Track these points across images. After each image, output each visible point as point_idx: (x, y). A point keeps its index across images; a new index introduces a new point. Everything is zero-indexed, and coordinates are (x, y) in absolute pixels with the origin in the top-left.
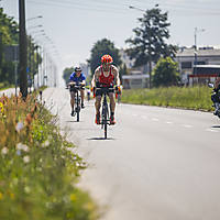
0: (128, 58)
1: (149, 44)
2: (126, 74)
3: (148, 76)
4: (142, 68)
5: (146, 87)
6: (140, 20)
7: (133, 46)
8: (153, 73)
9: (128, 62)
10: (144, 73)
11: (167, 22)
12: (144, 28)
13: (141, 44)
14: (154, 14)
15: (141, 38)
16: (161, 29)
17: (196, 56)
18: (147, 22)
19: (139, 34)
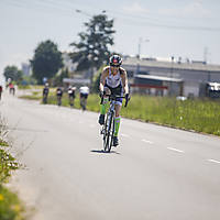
0: (71, 61)
1: (93, 49)
2: (67, 77)
3: (88, 81)
4: (84, 73)
6: (87, 24)
7: (77, 50)
8: (94, 79)
9: (70, 66)
10: (86, 78)
11: (112, 29)
12: (89, 33)
13: (84, 49)
14: (100, 20)
15: (85, 42)
16: (105, 35)
17: (139, 66)
18: (93, 27)
19: (83, 38)
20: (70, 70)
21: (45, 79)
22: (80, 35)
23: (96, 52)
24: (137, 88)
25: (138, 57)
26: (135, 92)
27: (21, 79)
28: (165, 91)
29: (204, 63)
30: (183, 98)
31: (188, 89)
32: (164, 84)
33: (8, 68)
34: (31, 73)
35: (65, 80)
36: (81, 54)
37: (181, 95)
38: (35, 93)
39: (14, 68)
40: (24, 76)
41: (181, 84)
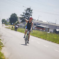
0: (20, 19)
1: (26, 17)
3: (24, 25)
4: (23, 23)
5: (23, 28)
6: (25, 10)
7: (22, 17)
9: (20, 21)
10: (23, 24)
11: (32, 12)
13: (24, 16)
14: (29, 9)
15: (24, 15)
16: (30, 14)
17: (38, 23)
18: (27, 11)
19: (24, 14)
20: (19, 22)
21: (13, 24)
22: (23, 13)
23: (27, 18)
24: (37, 28)
25: (38, 20)
26: (36, 29)
27: (6, 23)
28: (44, 30)
29: (55, 24)
30: (49, 33)
31: (50, 30)
32: (44, 28)
33: (3, 19)
34: (9, 21)
35: (18, 24)
36: (23, 18)
37: (48, 32)
38: (10, 27)
39: (5, 20)
40: (7, 22)
41: (49, 29)
